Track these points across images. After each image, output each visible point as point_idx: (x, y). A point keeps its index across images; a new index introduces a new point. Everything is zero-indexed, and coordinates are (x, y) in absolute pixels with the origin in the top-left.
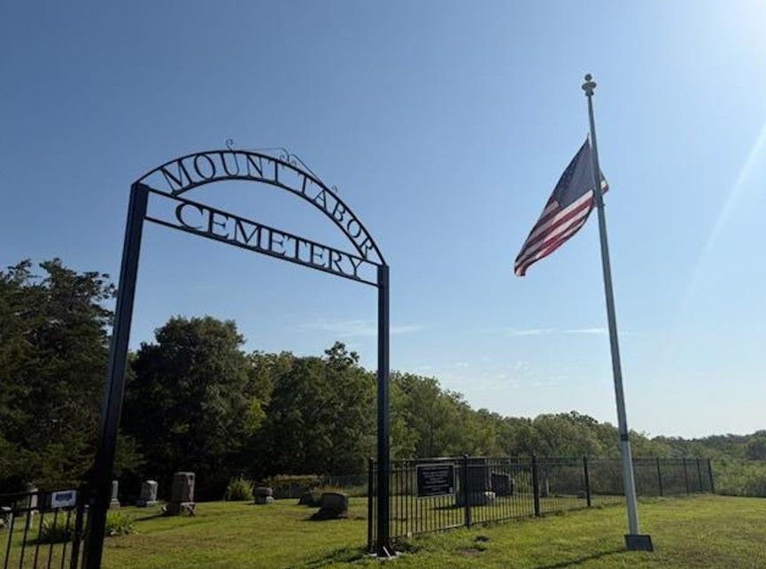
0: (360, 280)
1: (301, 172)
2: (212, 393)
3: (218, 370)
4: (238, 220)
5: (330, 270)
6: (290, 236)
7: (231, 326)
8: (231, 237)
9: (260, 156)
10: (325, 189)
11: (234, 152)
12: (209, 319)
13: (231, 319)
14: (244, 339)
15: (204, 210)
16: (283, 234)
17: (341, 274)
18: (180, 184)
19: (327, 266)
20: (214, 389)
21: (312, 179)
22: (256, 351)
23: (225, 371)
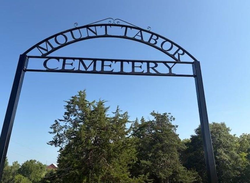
0: (174, 75)
1: (122, 26)
2: (220, 152)
3: (221, 142)
4: (81, 60)
5: (148, 74)
6: (116, 61)
7: (223, 124)
8: (76, 69)
9: (95, 26)
10: (141, 30)
11: (79, 28)
12: (214, 123)
13: (223, 122)
14: (230, 129)
15: (60, 60)
16: (112, 60)
17: (158, 74)
18: (47, 50)
19: (146, 71)
20: (220, 150)
21: (131, 27)
22: (244, 134)
23: (224, 143)
